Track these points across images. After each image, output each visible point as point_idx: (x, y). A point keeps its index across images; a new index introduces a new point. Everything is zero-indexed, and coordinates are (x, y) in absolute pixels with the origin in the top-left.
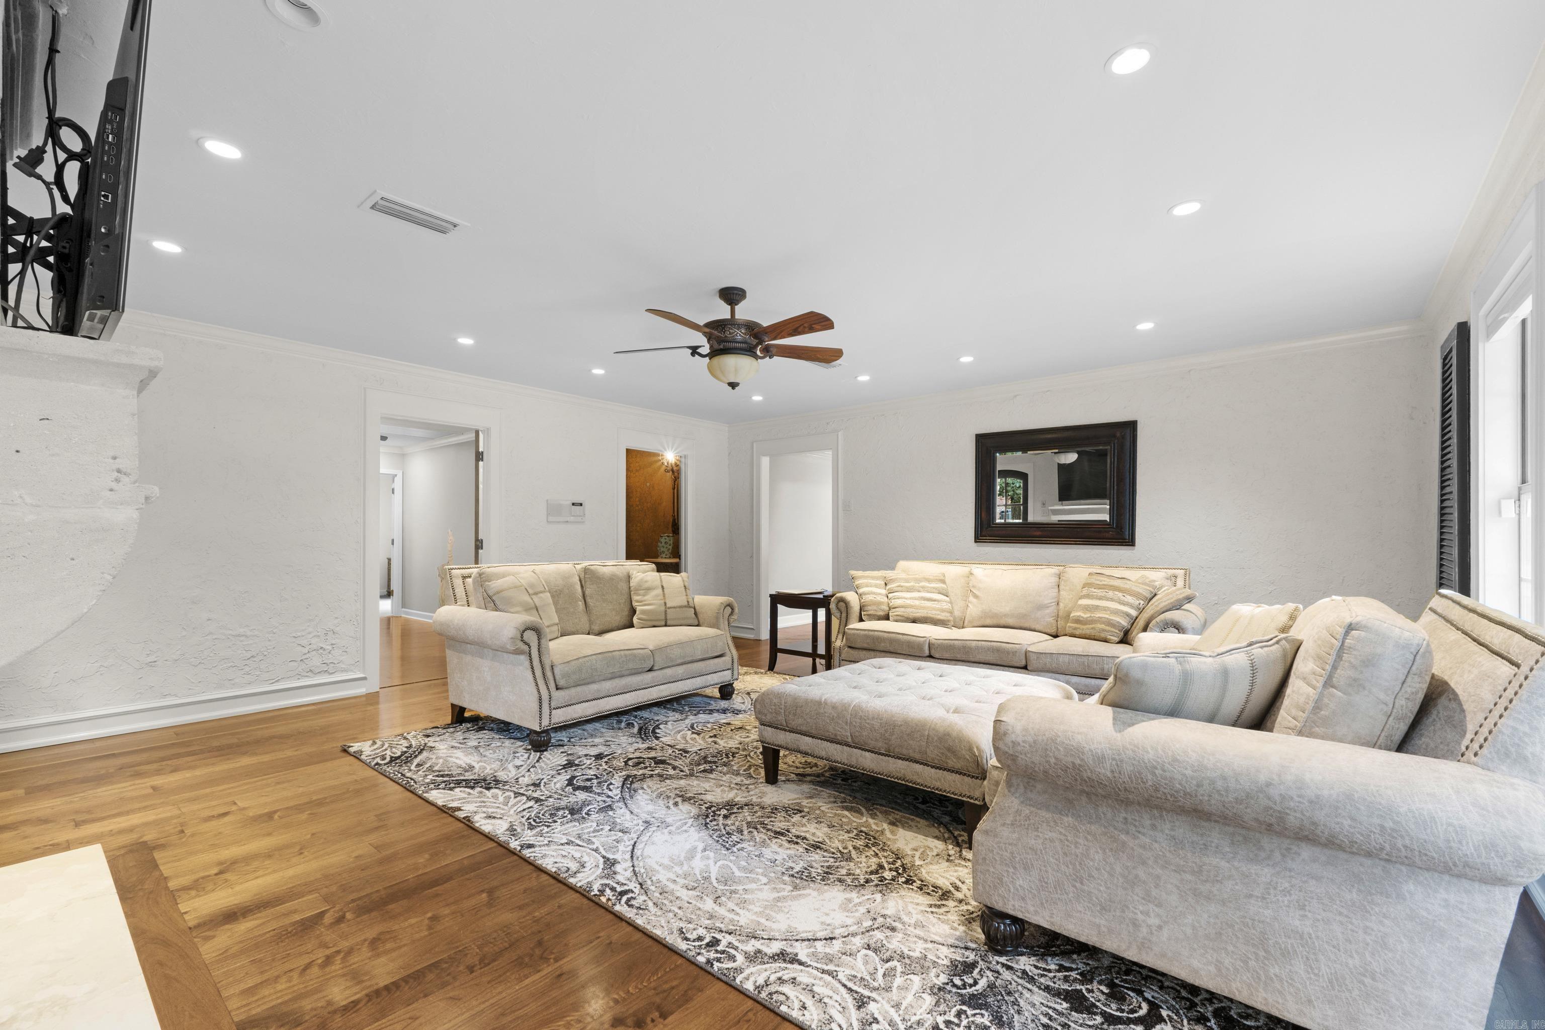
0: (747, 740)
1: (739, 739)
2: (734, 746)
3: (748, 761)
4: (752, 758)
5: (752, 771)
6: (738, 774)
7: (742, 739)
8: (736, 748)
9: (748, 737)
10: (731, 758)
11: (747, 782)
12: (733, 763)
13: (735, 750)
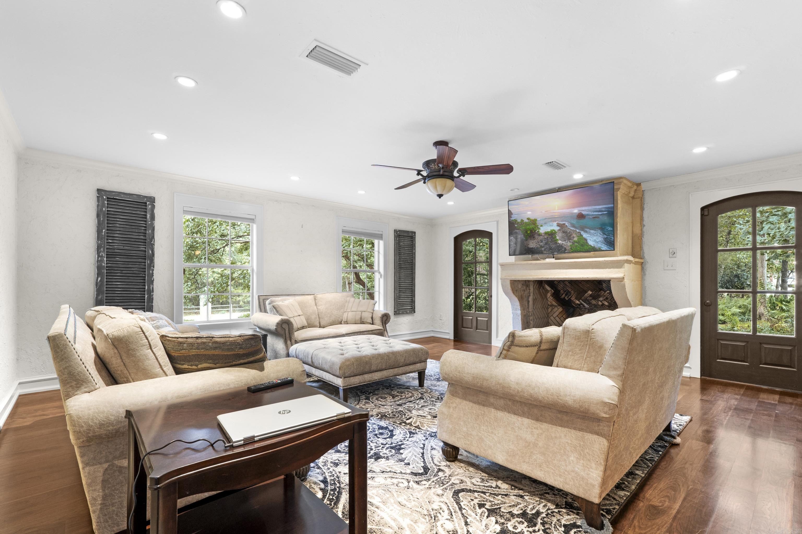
0: (430, 407)
1: (436, 408)
2: (438, 403)
3: (430, 395)
4: (429, 396)
5: (429, 391)
6: (436, 390)
7: (434, 407)
8: (437, 402)
9: (430, 409)
10: (439, 397)
11: (432, 387)
12: (438, 394)
13: (437, 401)
